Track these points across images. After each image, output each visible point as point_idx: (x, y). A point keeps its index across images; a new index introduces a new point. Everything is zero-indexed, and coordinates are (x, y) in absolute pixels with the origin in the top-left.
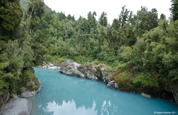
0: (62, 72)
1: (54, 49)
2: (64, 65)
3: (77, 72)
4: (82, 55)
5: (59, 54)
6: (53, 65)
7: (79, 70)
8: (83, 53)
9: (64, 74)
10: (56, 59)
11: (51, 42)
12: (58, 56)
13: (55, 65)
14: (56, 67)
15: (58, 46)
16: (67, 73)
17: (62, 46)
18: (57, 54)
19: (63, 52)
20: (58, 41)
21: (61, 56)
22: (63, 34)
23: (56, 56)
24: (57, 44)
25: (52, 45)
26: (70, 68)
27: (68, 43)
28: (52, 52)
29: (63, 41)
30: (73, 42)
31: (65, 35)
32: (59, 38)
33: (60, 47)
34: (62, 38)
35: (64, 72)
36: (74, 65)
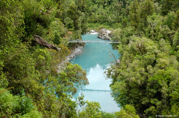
0: (99, 37)
1: (95, 18)
2: (100, 32)
3: (108, 37)
4: (118, 22)
5: (99, 21)
6: (94, 31)
7: (109, 36)
8: (119, 20)
9: (101, 38)
10: (97, 26)
11: (93, 10)
12: (99, 23)
13: (96, 32)
14: (96, 33)
15: (98, 15)
16: (102, 38)
17: (102, 14)
18: (98, 21)
19: (102, 20)
20: (98, 9)
21: (101, 24)
22: (103, 2)
23: (97, 24)
24: (98, 12)
25: (93, 13)
26: (104, 35)
27: (108, 11)
28: (93, 20)
29: (103, 10)
30: (112, 9)
31: (105, 3)
32: (100, 7)
33: (100, 15)
34: (102, 6)
35: (100, 37)
36: (107, 32)
